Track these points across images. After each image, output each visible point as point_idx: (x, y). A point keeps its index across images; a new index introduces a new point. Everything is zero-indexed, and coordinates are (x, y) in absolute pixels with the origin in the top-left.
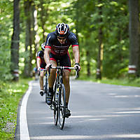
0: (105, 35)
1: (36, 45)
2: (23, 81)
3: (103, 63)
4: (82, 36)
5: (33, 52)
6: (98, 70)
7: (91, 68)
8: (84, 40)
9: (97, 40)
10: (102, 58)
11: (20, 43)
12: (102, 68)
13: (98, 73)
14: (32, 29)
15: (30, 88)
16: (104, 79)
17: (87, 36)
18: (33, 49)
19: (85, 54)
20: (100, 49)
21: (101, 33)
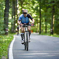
0: (56, 10)
1: (18, 15)
2: (10, 35)
3: (54, 26)
4: (43, 11)
5: (16, 19)
6: (51, 29)
7: (48, 28)
8: (44, 13)
9: (51, 13)
10: (53, 23)
11: (9, 14)
12: (53, 28)
13: (51, 31)
14: (15, 7)
15: (14, 39)
16: (55, 34)
17: (46, 11)
18: (16, 18)
19: (44, 20)
20: (53, 18)
21: (54, 9)
